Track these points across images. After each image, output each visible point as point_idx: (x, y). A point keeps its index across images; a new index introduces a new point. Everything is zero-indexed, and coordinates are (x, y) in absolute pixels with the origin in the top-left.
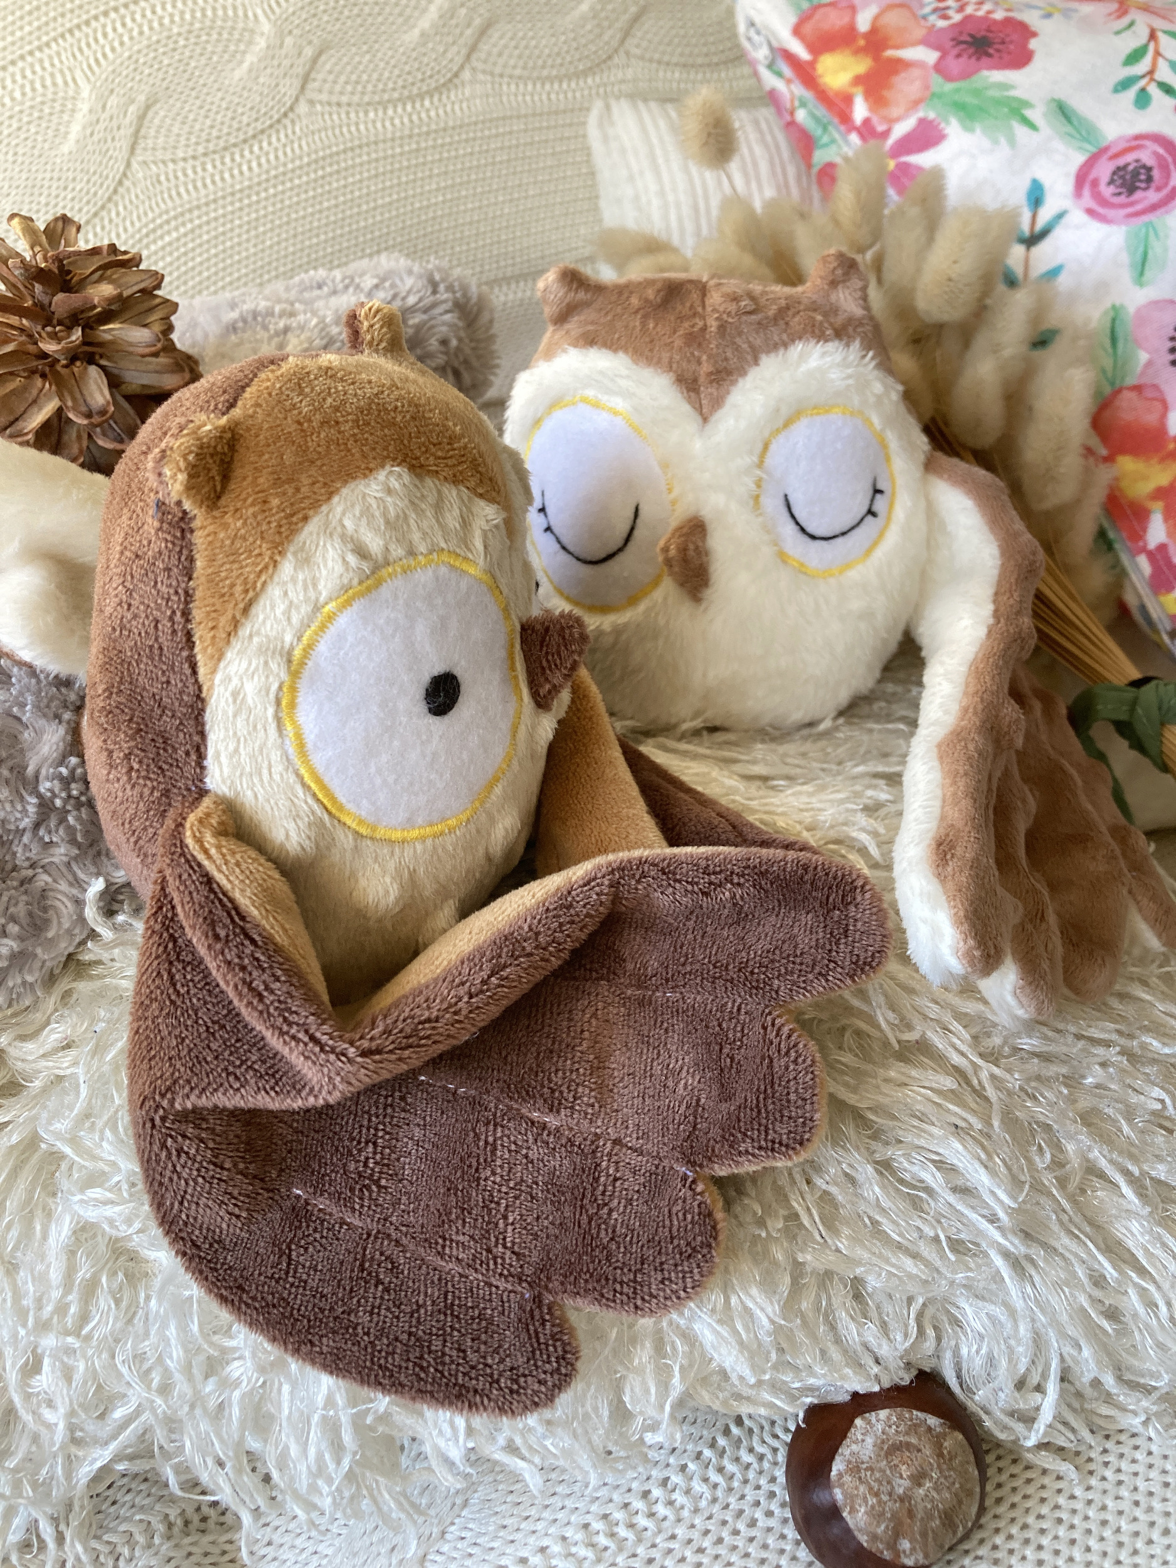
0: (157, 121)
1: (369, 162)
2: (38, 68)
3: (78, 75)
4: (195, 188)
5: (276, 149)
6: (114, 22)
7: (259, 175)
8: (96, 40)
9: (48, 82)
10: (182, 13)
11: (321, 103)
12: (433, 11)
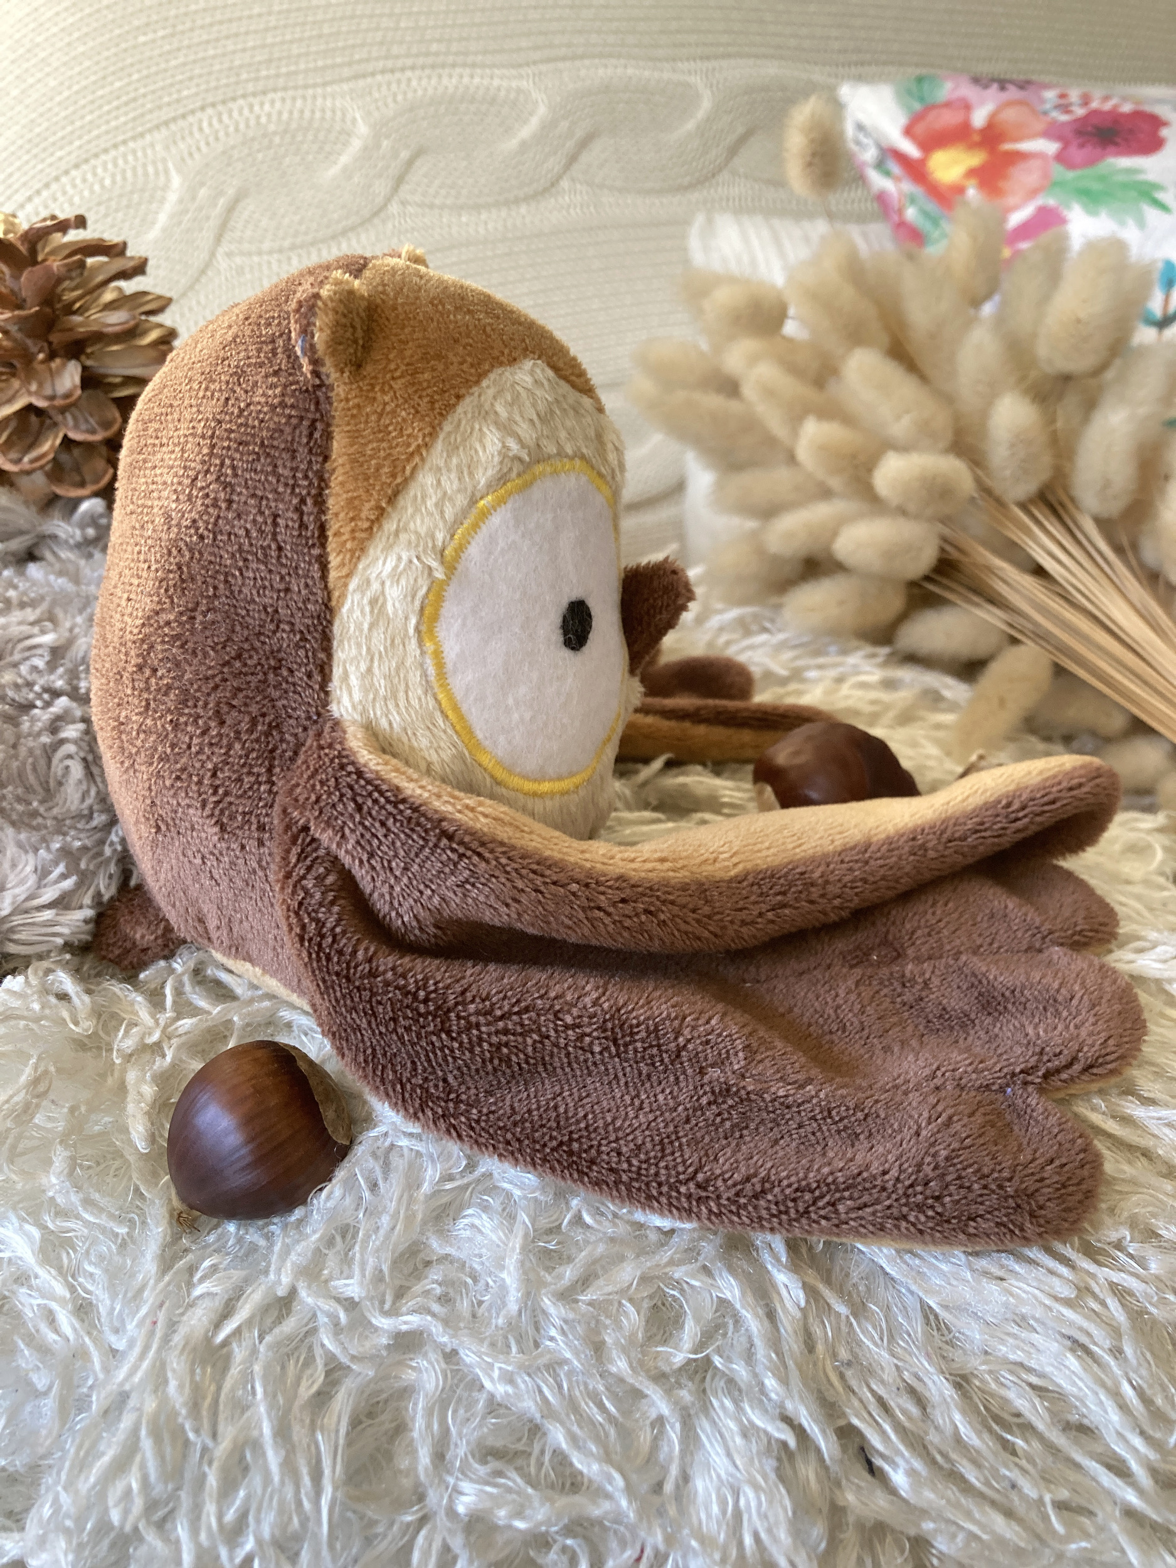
0: (245, 216)
2: (130, 158)
3: (170, 165)
6: (210, 117)
8: (191, 134)
9: (140, 171)
10: (280, 113)
11: (414, 204)
12: (534, 123)
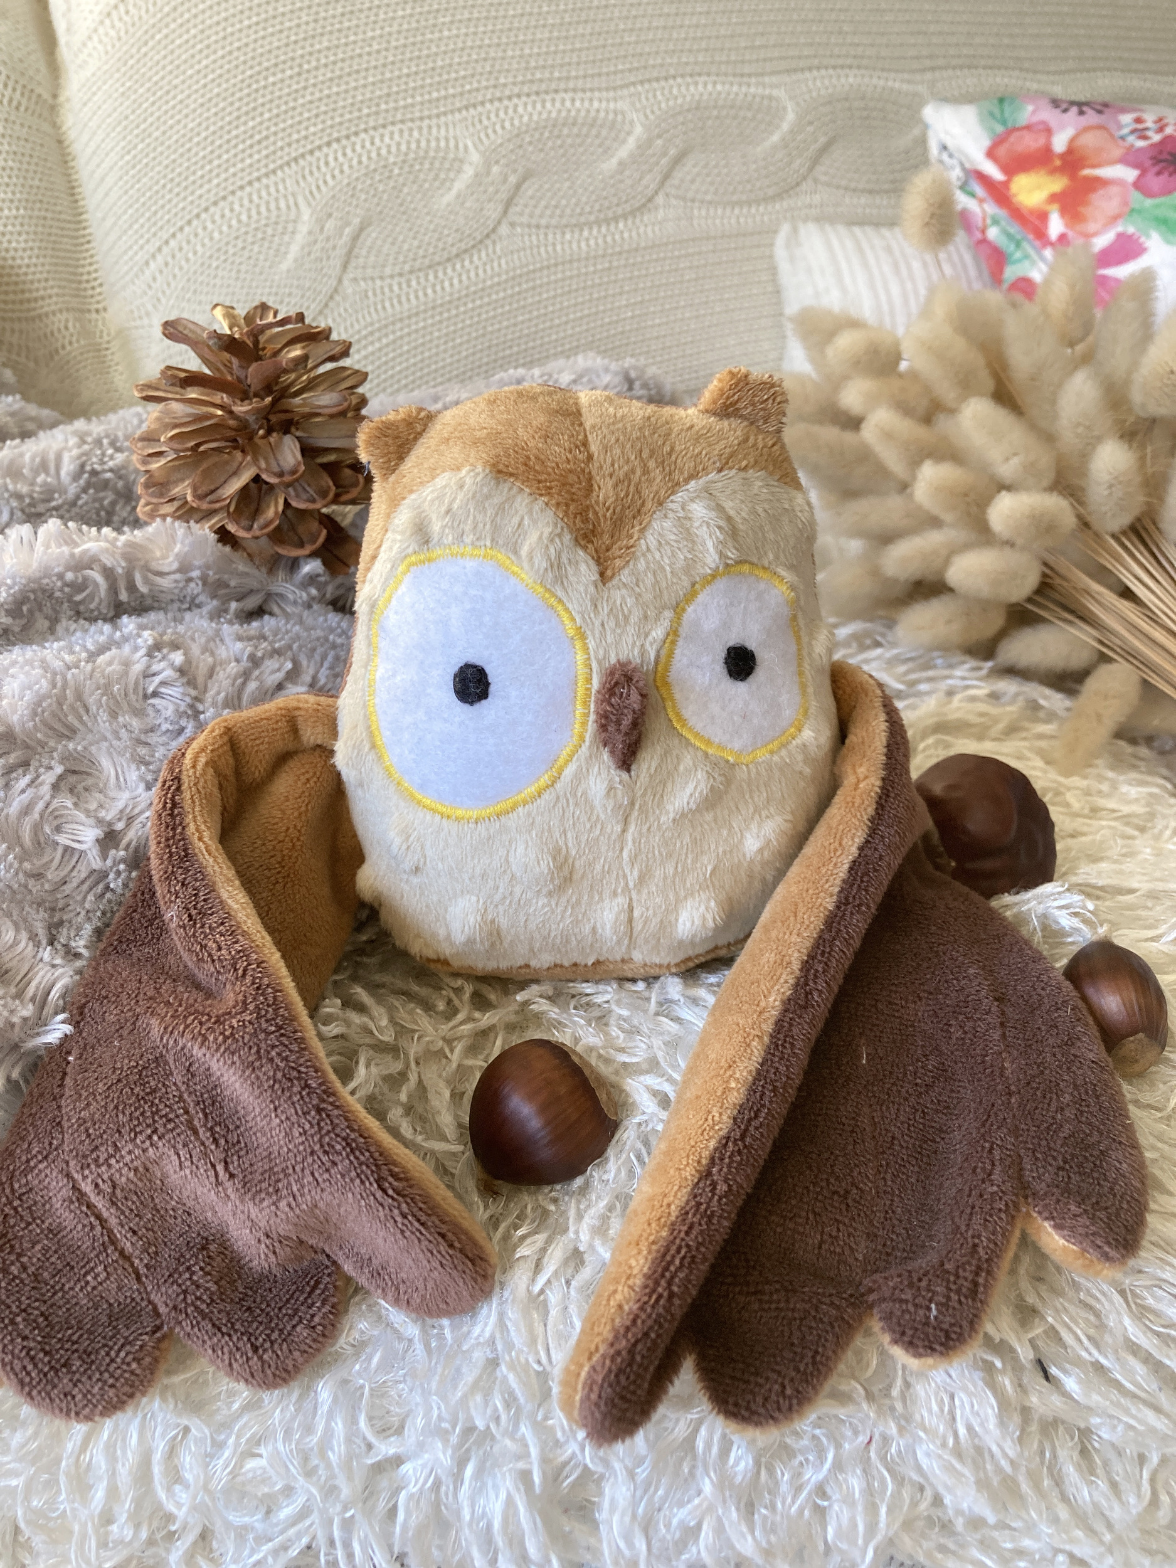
0: (368, 243)
1: (563, 280)
2: (264, 193)
3: (300, 199)
4: (400, 302)
5: (477, 268)
6: (336, 152)
7: (459, 291)
8: (318, 168)
9: (273, 206)
10: (399, 144)
11: (522, 225)
12: (631, 142)
